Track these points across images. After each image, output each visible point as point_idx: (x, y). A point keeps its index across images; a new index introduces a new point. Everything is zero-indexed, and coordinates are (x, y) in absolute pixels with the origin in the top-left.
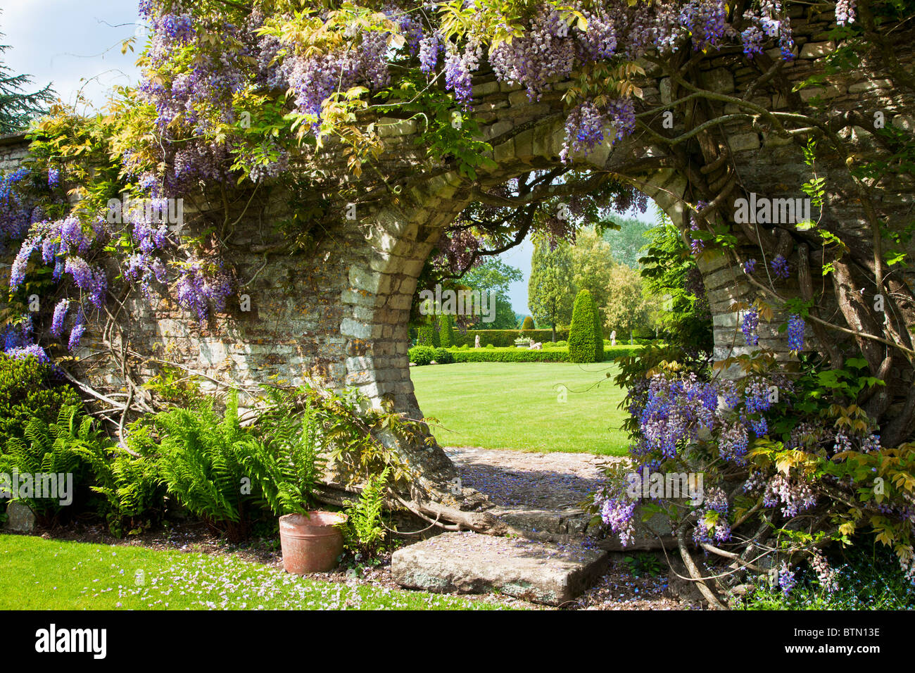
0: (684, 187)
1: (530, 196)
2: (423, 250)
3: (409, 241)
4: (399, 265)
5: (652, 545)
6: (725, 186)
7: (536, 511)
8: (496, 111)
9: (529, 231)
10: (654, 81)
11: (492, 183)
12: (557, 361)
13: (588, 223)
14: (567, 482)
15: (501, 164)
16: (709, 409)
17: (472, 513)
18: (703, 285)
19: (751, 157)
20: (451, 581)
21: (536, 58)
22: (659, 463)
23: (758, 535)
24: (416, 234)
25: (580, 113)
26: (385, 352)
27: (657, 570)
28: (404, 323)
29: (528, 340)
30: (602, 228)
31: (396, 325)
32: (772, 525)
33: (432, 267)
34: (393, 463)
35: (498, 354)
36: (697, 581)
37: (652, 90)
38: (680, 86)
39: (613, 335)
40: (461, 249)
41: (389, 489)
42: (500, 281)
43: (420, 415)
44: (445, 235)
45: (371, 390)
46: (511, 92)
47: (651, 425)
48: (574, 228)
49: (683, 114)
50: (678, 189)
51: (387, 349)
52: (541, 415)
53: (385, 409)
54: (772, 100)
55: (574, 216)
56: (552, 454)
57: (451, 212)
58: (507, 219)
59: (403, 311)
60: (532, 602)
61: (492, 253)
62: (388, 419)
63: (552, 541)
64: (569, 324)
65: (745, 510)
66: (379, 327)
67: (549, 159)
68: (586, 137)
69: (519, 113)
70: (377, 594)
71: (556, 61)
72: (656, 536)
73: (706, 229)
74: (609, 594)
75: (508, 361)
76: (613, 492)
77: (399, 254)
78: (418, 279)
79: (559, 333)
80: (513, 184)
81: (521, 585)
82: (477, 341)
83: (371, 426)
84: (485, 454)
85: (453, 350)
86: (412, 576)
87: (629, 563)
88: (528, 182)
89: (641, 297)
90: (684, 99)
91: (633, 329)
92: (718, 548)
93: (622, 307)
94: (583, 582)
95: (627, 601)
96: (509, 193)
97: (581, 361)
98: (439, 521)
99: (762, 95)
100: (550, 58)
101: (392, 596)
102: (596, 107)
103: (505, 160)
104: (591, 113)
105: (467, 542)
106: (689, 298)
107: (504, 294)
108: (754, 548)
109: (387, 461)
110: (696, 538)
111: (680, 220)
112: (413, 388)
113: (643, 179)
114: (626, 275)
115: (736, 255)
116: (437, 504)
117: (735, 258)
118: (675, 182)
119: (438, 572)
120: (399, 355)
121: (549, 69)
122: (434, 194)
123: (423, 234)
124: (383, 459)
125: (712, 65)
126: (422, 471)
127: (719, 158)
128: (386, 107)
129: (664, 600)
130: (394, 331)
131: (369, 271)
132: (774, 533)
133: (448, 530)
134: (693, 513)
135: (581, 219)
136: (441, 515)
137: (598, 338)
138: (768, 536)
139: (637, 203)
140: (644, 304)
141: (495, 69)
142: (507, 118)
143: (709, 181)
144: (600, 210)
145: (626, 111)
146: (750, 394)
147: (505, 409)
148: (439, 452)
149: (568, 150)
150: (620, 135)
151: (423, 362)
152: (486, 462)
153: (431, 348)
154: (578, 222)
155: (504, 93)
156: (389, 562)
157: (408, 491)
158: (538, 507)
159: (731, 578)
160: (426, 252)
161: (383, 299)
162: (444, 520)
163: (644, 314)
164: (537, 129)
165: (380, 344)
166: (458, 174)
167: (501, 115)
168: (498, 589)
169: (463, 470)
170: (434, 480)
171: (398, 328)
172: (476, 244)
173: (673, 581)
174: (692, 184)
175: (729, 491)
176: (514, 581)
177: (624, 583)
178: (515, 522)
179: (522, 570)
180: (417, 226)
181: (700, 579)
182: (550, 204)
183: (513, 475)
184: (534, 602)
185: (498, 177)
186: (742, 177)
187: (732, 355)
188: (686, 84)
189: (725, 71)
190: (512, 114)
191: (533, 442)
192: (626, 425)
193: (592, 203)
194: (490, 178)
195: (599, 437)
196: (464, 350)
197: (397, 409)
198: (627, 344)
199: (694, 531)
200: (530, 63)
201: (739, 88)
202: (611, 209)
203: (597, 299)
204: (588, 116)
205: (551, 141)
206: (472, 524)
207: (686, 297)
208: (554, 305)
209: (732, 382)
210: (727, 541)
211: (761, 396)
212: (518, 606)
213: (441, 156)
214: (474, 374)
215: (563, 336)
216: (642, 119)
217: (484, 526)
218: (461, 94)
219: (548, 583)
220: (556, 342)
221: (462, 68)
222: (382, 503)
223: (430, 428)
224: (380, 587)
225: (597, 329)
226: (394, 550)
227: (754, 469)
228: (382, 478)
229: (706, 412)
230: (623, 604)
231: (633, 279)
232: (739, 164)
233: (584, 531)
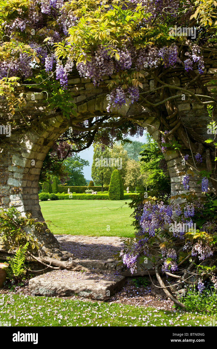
0: (159, 125)
1: (93, 127)
2: (46, 149)
3: (40, 145)
4: (35, 155)
5: (144, 274)
6: (176, 124)
7: (94, 260)
8: (79, 91)
9: (93, 143)
10: (147, 81)
11: (77, 121)
12: (104, 199)
13: (118, 140)
14: (108, 248)
15: (81, 113)
16: (169, 216)
17: (66, 262)
18: (167, 166)
19: (187, 113)
20: (56, 291)
21: (97, 68)
22: (148, 239)
23: (189, 268)
24: (43, 142)
25: (116, 92)
26: (28, 192)
27: (146, 284)
28: (37, 180)
29: (91, 190)
30: (124, 142)
31: (33, 181)
32: (195, 264)
33: (50, 156)
34: (31, 240)
35: (78, 196)
36: (164, 288)
37: (146, 85)
38: (158, 83)
39: (128, 189)
40: (62, 150)
41: (28, 252)
42: (79, 166)
43: (43, 220)
44: (56, 143)
45: (21, 209)
46: (86, 83)
47: (144, 222)
48: (112, 142)
49: (159, 95)
50: (157, 126)
51: (29, 191)
52: (96, 221)
53: (28, 217)
54: (196, 90)
55: (112, 137)
56: (101, 237)
57: (59, 133)
58: (83, 137)
59: (36, 175)
60: (92, 299)
61: (76, 151)
62: (29, 221)
63: (101, 273)
64: (109, 184)
65: (184, 257)
66: (25, 182)
67: (102, 112)
68: (118, 102)
69: (89, 92)
70: (22, 298)
71: (106, 69)
72: (146, 270)
73: (168, 142)
74: (126, 295)
75: (82, 199)
76: (128, 251)
77: (35, 150)
78: (43, 161)
79: (105, 188)
80: (86, 123)
81: (87, 292)
82: (69, 191)
83: (21, 224)
84: (72, 237)
85: (58, 194)
86: (38, 290)
87: (135, 281)
88: (93, 122)
89: (140, 173)
90: (160, 88)
91: (137, 186)
92: (172, 274)
93: (132, 177)
94: (115, 290)
95: (133, 298)
96: (84, 126)
97: (114, 199)
98: (51, 265)
99: (192, 88)
100: (103, 68)
101: (29, 299)
102: (123, 89)
103: (83, 112)
104: (120, 91)
105: (63, 274)
106: (160, 173)
107: (81, 171)
108: (187, 274)
109: (28, 240)
110: (163, 270)
111: (157, 138)
112: (40, 209)
113: (142, 121)
114: (134, 164)
115: (181, 153)
116: (50, 258)
117: (180, 154)
118: (155, 123)
119: (50, 287)
120: (34, 194)
121: (103, 73)
122: (51, 125)
123: (46, 142)
124: (26, 239)
125: (171, 75)
126: (44, 243)
127: (174, 113)
128: (30, 86)
129: (149, 297)
130: (32, 183)
131: (21, 157)
132: (196, 267)
133: (55, 269)
134: (162, 259)
135: (115, 138)
136: (52, 263)
137: (121, 190)
138: (193, 268)
139: (139, 132)
140: (141, 176)
141: (79, 72)
142: (84, 94)
143: (170, 123)
144: (123, 134)
145: (135, 92)
146: (186, 210)
147: (80, 219)
148: (51, 235)
149: (110, 107)
150: (133, 101)
151: (45, 199)
152: (72, 241)
153: (48, 193)
154: (114, 139)
155: (83, 84)
156: (27, 284)
157: (37, 253)
158: (95, 259)
159: (178, 287)
160: (47, 150)
161: (27, 170)
162: (53, 265)
163: (141, 181)
164: (97, 99)
165: (26, 189)
166: (62, 117)
167: (81, 93)
168: (77, 294)
169: (62, 244)
170: (49, 248)
171: (34, 182)
172: (69, 147)
173: (153, 289)
174: (163, 124)
175: (177, 250)
176: (84, 290)
177: (132, 290)
178: (85, 265)
179: (88, 286)
180: (43, 139)
181: (165, 287)
182: (102, 131)
183: (84, 246)
184: (93, 299)
185: (79, 119)
186: (183, 121)
187: (178, 194)
188: (161, 82)
189: (177, 78)
190: (86, 93)
191: (93, 232)
192: (133, 224)
193: (120, 132)
194: (76, 119)
195: (122, 230)
196: (63, 194)
197: (33, 217)
198: (134, 192)
199: (162, 267)
200: (94, 70)
201: (182, 85)
202: (128, 134)
203: (121, 174)
204: (119, 93)
205: (103, 104)
206: (66, 266)
207: (159, 173)
208: (102, 176)
209: (178, 205)
210: (176, 271)
211: (190, 211)
212: (86, 301)
213: (54, 108)
214: (67, 204)
215: (106, 189)
216: (142, 95)
217: (71, 267)
218: (62, 82)
219: (99, 290)
220: (103, 191)
221: (65, 71)
222: (25, 258)
223: (48, 225)
224: (23, 295)
225: (121, 186)
226: (30, 279)
227: (187, 241)
228: (25, 247)
229: (168, 217)
230: (132, 299)
231: (137, 166)
232: (182, 116)
233: (115, 268)
